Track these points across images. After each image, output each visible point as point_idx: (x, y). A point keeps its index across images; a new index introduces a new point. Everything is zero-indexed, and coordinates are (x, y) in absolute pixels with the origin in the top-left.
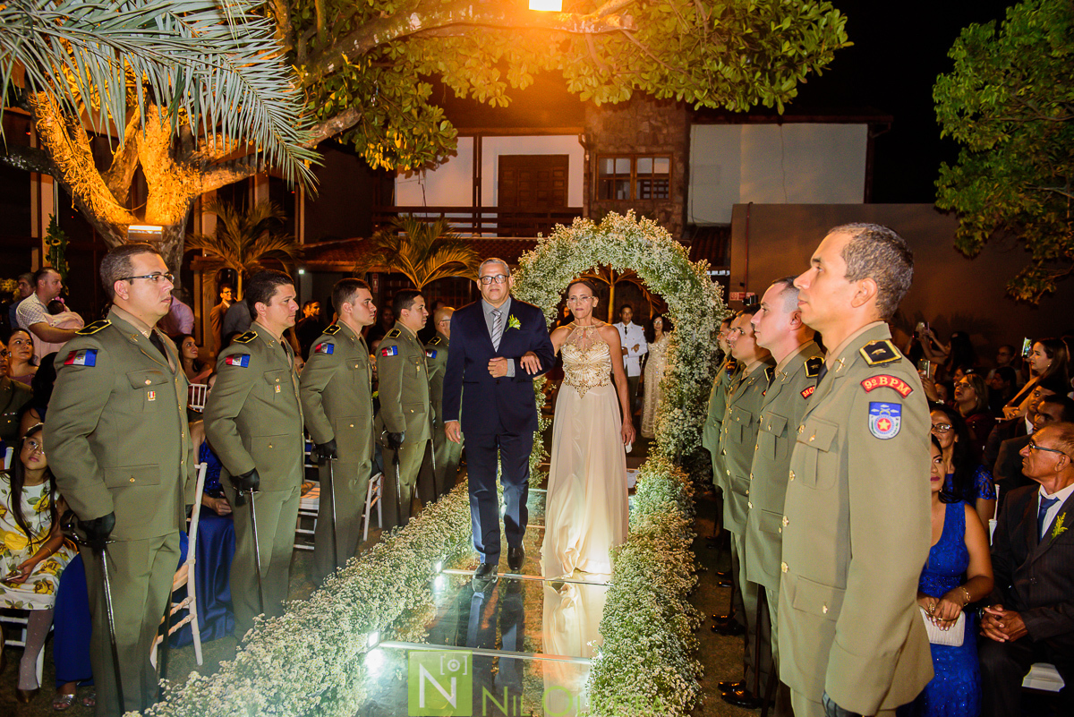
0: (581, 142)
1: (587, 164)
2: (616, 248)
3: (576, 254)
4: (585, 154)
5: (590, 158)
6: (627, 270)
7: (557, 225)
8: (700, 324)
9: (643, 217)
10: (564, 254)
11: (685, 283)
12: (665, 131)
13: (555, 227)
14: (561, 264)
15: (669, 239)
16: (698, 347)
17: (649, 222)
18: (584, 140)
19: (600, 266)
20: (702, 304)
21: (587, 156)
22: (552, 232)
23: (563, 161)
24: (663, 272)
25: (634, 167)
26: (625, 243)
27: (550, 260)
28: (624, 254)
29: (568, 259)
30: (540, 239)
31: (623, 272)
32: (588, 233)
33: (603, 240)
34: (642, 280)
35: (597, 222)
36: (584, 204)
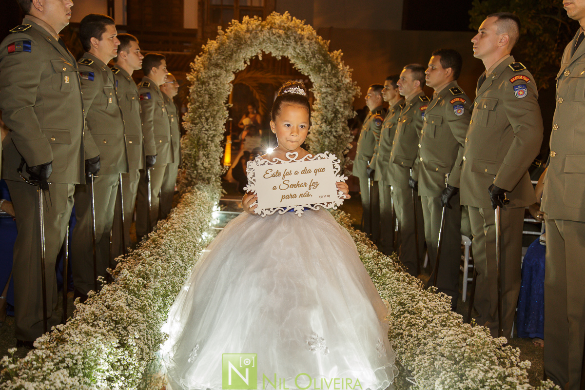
2: (278, 39)
3: (249, 42)
6: (283, 57)
7: (233, 21)
8: (337, 96)
9: (294, 18)
10: (239, 42)
11: (327, 66)
13: (231, 22)
14: (237, 50)
15: (315, 33)
16: (336, 112)
17: (298, 21)
19: (263, 53)
20: (338, 82)
22: (229, 25)
24: (311, 58)
26: (283, 36)
27: (229, 46)
28: (283, 44)
29: (242, 46)
30: (220, 31)
31: (280, 58)
32: (257, 26)
33: (269, 33)
34: (293, 65)
35: (264, 19)
36: (199, 26)
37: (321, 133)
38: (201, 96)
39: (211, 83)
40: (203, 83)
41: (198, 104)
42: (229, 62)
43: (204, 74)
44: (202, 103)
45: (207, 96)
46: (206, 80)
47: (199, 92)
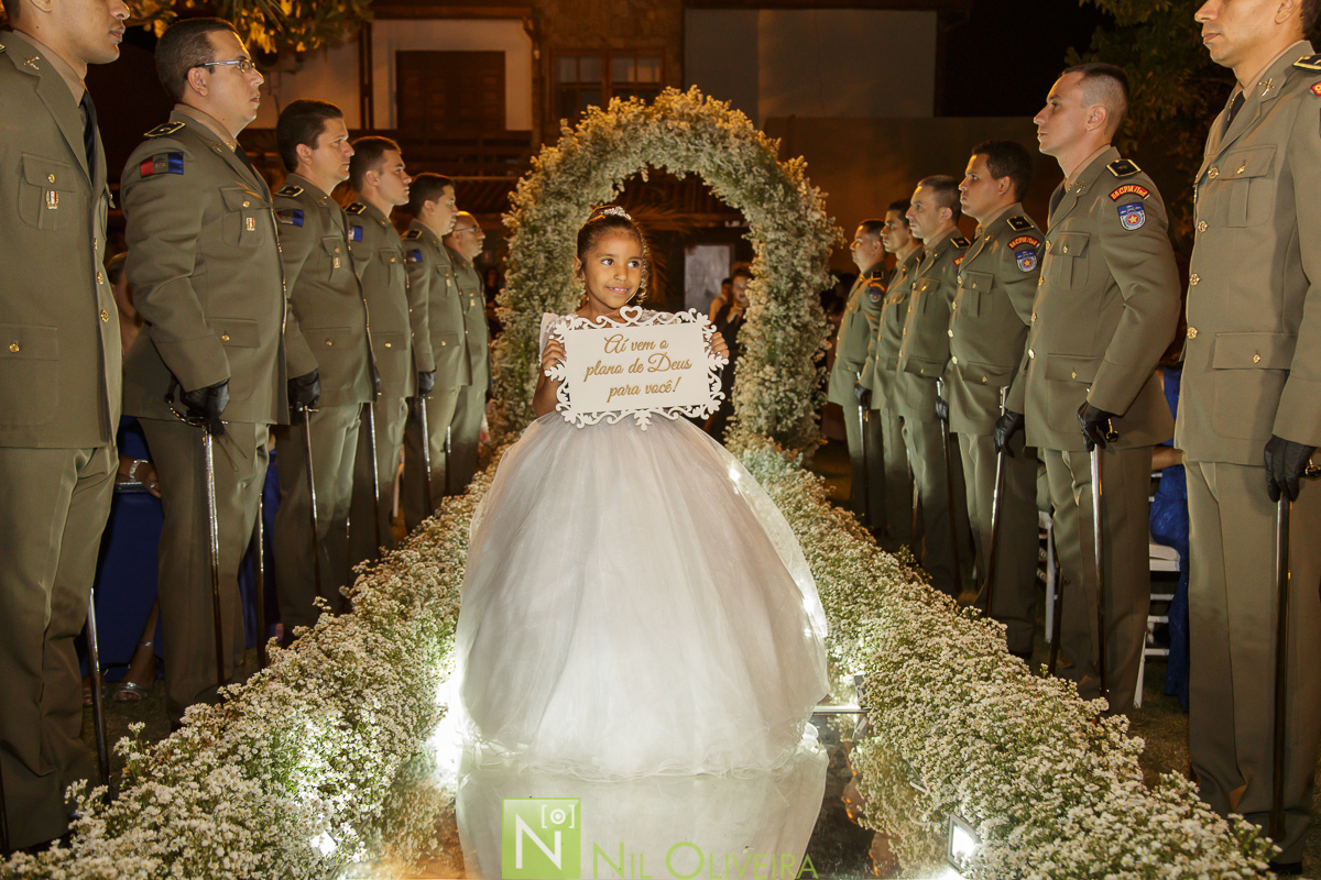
0: (527, 30)
1: (537, 65)
4: (534, 49)
5: (541, 54)
12: (651, 15)
18: (531, 26)
21: (537, 53)
23: (497, 59)
25: (607, 71)
36: (534, 124)
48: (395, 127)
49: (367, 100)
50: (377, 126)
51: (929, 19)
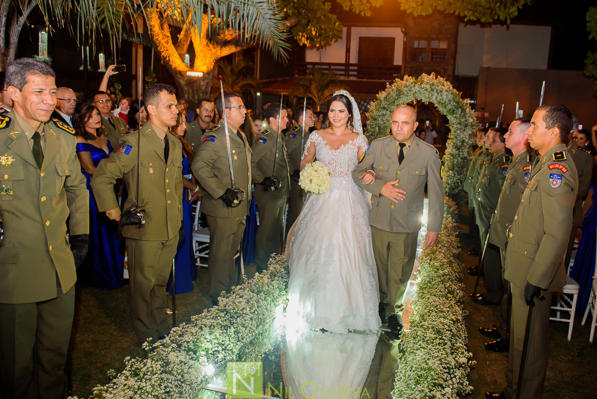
0: (402, 31)
1: (405, 43)
2: (425, 91)
3: (406, 93)
4: (404, 38)
5: (406, 40)
6: (430, 103)
7: (396, 79)
8: (464, 130)
9: (439, 76)
10: (399, 93)
11: (458, 110)
12: (446, 27)
14: (398, 98)
15: (451, 88)
16: (463, 142)
17: (441, 79)
18: (404, 30)
19: (417, 100)
20: (466, 121)
21: (405, 39)
22: (394, 82)
23: (392, 41)
24: (448, 104)
25: (429, 45)
26: (429, 89)
27: (392, 96)
28: (429, 94)
29: (401, 96)
30: (388, 86)
31: (427, 103)
32: (412, 83)
33: (419, 87)
34: (437, 107)
35: (417, 78)
36: (402, 63)
37: (452, 155)
38: (373, 128)
39: (380, 119)
40: (375, 119)
41: (371, 133)
42: (392, 106)
43: (375, 114)
44: (373, 132)
45: (377, 128)
46: (376, 117)
47: (372, 125)
48: (357, 63)
49: (348, 53)
50: (351, 62)
51: (548, 30)
